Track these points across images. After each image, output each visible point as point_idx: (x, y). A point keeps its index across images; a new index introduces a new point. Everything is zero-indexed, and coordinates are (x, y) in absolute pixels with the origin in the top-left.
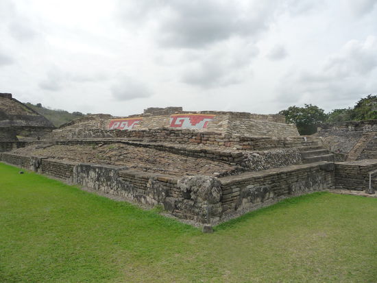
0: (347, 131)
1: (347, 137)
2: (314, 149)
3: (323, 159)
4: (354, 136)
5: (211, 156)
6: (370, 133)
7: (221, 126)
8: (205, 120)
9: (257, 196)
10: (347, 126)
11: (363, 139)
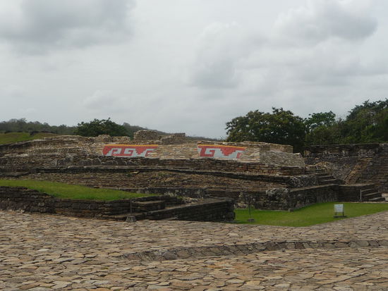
0: (340, 156)
1: (341, 163)
2: (323, 175)
3: (331, 182)
4: (348, 162)
5: (267, 179)
6: (365, 160)
7: (253, 157)
8: (237, 151)
9: (302, 201)
10: (340, 150)
11: (358, 166)
